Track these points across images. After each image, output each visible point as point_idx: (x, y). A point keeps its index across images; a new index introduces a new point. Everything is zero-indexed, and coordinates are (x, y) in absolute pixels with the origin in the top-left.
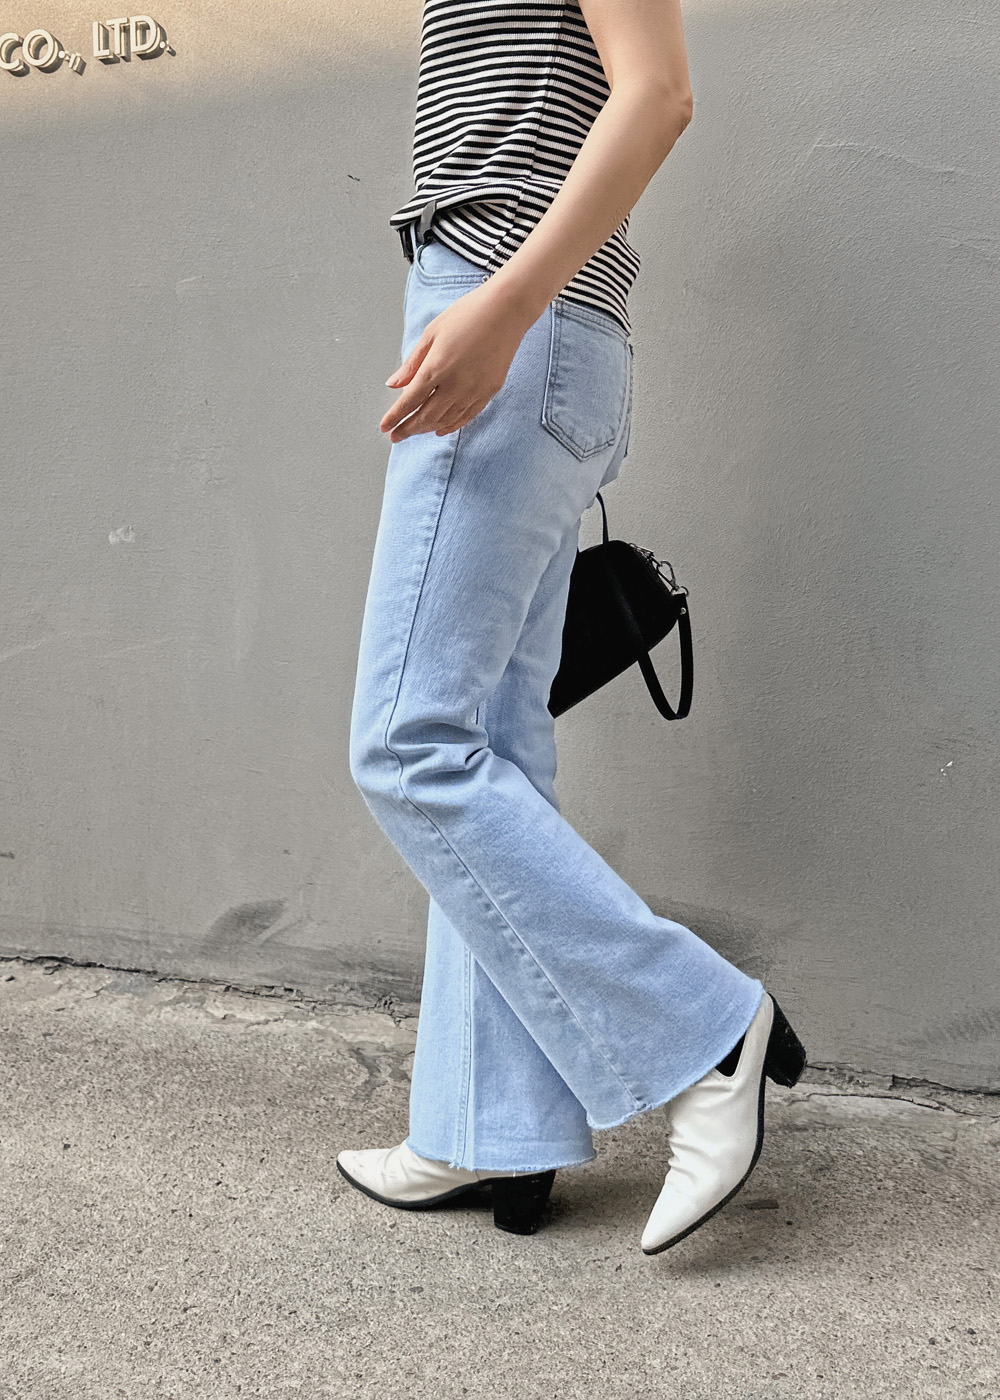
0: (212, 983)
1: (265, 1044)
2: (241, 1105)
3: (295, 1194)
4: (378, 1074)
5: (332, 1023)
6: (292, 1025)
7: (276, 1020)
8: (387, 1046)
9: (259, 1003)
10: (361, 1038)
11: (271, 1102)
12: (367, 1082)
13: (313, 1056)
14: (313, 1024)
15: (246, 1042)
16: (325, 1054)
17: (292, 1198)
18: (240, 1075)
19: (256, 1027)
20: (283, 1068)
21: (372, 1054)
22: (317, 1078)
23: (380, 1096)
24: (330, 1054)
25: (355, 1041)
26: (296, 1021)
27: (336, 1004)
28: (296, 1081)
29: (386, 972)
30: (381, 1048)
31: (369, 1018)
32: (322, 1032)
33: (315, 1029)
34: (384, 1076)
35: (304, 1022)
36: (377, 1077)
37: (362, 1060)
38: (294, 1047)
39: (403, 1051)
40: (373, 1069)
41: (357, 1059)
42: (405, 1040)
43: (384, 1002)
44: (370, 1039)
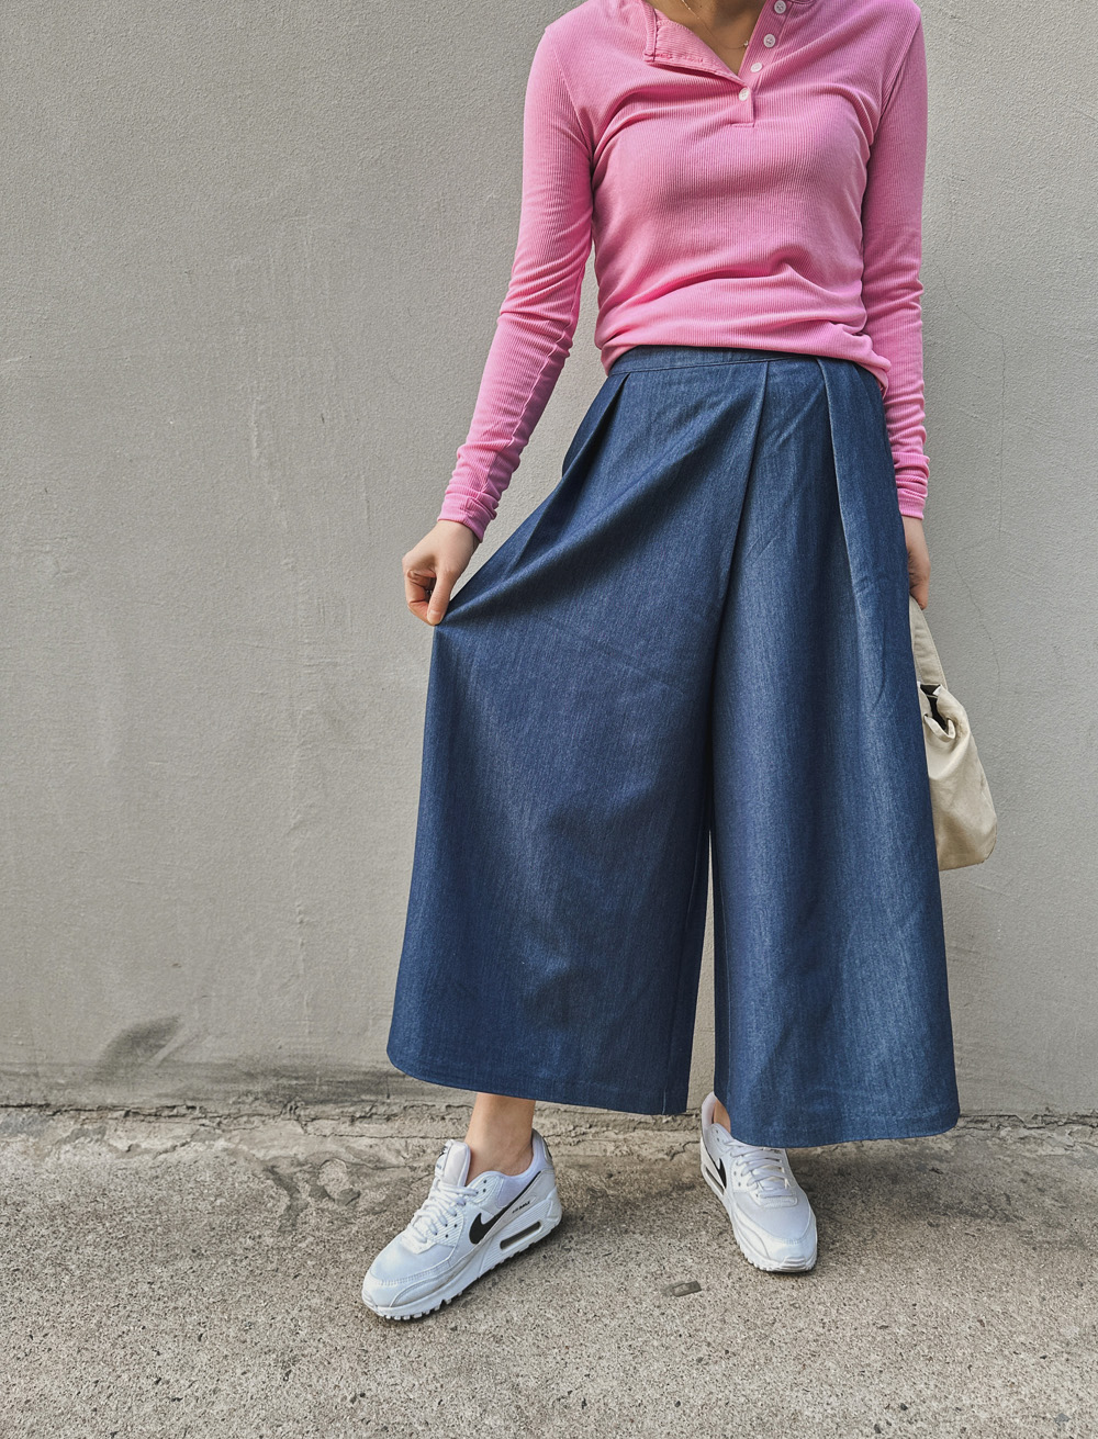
0: (110, 1109)
1: (177, 1178)
2: (165, 1264)
3: (243, 1377)
4: (298, 1196)
5: (241, 1140)
6: (200, 1148)
7: (183, 1145)
8: (301, 1158)
9: (162, 1125)
10: (273, 1153)
11: (197, 1254)
12: (289, 1208)
13: (229, 1184)
14: (221, 1143)
15: (157, 1177)
16: (243, 1180)
17: (240, 1385)
18: (158, 1222)
19: (164, 1156)
20: (203, 1206)
21: (288, 1172)
22: (238, 1212)
23: (306, 1223)
24: (246, 1179)
25: (268, 1158)
26: (204, 1142)
27: (242, 1116)
28: (217, 1220)
29: (290, 1078)
30: (295, 1162)
31: (277, 1127)
32: (233, 1153)
33: (225, 1150)
34: (304, 1197)
35: (212, 1142)
36: (298, 1199)
37: (279, 1180)
38: (207, 1176)
39: (317, 1162)
40: (292, 1190)
41: (274, 1180)
42: (316, 1148)
43: (288, 1108)
44: (282, 1153)
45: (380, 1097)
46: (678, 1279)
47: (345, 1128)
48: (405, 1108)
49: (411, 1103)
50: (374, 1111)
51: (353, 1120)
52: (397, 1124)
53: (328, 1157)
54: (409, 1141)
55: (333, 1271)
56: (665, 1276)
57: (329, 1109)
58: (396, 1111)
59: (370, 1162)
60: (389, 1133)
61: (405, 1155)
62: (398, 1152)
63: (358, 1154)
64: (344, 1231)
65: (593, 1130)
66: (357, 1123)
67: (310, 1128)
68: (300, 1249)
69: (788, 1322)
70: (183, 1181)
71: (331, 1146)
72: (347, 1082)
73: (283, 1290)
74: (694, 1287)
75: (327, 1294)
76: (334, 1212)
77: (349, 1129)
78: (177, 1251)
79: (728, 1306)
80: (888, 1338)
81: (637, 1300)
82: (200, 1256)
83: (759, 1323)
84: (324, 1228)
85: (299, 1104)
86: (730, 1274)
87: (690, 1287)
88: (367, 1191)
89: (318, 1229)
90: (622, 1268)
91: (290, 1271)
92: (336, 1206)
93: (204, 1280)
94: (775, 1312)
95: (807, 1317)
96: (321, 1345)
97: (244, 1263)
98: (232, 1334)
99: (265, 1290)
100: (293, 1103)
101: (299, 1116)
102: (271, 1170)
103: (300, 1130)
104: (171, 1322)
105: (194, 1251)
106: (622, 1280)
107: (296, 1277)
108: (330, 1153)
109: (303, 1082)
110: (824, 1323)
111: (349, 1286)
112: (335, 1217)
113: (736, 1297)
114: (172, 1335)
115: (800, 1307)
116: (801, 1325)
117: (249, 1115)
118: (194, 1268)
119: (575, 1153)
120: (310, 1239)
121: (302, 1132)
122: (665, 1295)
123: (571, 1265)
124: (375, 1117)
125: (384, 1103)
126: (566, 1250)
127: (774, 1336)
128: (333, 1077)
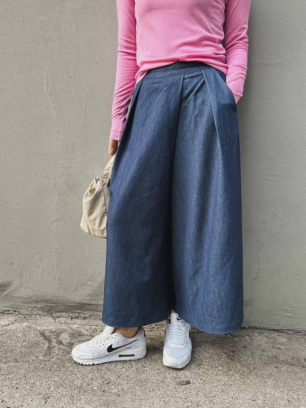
1: (10, 335)
2: (5, 363)
4: (52, 343)
5: (32, 323)
6: (18, 325)
7: (12, 324)
8: (53, 330)
9: (5, 317)
10: (44, 328)
11: (16, 361)
12: (48, 347)
13: (28, 338)
14: (25, 324)
15: (3, 334)
16: (32, 337)
18: (3, 349)
19: (5, 327)
20: (18, 345)
21: (48, 335)
22: (31, 347)
23: (54, 352)
24: (34, 336)
25: (41, 330)
26: (19, 323)
27: (33, 315)
28: (23, 350)
29: (50, 303)
30: (51, 332)
31: (45, 319)
32: (29, 327)
33: (27, 326)
34: (54, 344)
35: (22, 323)
36: (51, 344)
37: (45, 338)
38: (20, 335)
39: (59, 332)
40: (50, 341)
41: (43, 337)
42: (59, 327)
43: (49, 313)
44: (46, 328)
45: (82, 311)
46: (183, 379)
47: (69, 321)
48: (90, 315)
49: (93, 314)
50: (79, 316)
51: (72, 318)
52: (87, 321)
53: (63, 330)
54: (91, 326)
55: (63, 369)
56: (178, 378)
57: (64, 314)
58: (87, 316)
59: (77, 333)
60: (85, 323)
61: (90, 331)
62: (87, 330)
63: (73, 330)
64: (67, 356)
65: (157, 327)
66: (73, 319)
67: (57, 320)
68: (52, 361)
69: (220, 396)
70: (12, 336)
71: (64, 327)
72: (70, 306)
73: (45, 374)
74: (188, 383)
75: (60, 377)
76: (64, 349)
77: (71, 321)
78: (9, 359)
79: (199, 390)
80: (255, 404)
81: (168, 386)
82: (17, 362)
83: (210, 396)
84: (60, 354)
85: (53, 312)
86: (201, 379)
87: (187, 383)
88: (76, 343)
89: (58, 355)
90: (163, 374)
91: (48, 368)
92: (65, 348)
93: (18, 370)
94: (216, 393)
95: (227, 395)
96: (58, 393)
97: (32, 365)
98: (28, 388)
99: (39, 374)
100: (51, 311)
101: (53, 316)
102: (43, 334)
103: (53, 321)
104: (7, 383)
105: (15, 360)
106: (163, 379)
107: (50, 370)
108: (63, 329)
109: (55, 305)
110: (233, 398)
111: (68, 375)
112: (65, 351)
113: (202, 387)
114: (8, 387)
115: (225, 392)
116: (225, 398)
117: (35, 315)
118: (15, 366)
119: (150, 334)
120: (56, 358)
121: (54, 321)
122: (178, 384)
123: (145, 372)
124: (80, 318)
125: (83, 313)
126: (144, 367)
127: (215, 401)
128: (66, 304)
